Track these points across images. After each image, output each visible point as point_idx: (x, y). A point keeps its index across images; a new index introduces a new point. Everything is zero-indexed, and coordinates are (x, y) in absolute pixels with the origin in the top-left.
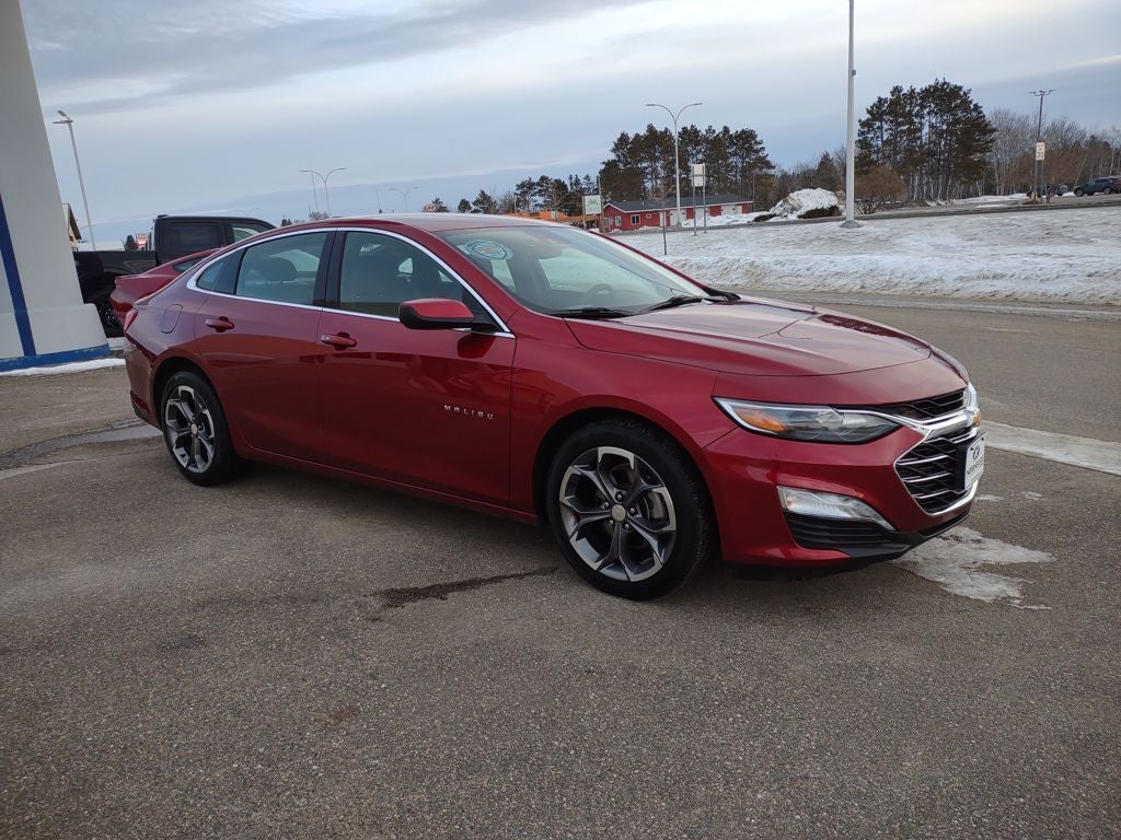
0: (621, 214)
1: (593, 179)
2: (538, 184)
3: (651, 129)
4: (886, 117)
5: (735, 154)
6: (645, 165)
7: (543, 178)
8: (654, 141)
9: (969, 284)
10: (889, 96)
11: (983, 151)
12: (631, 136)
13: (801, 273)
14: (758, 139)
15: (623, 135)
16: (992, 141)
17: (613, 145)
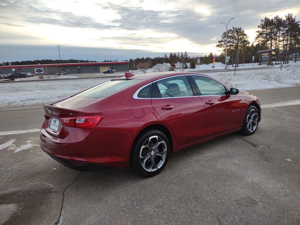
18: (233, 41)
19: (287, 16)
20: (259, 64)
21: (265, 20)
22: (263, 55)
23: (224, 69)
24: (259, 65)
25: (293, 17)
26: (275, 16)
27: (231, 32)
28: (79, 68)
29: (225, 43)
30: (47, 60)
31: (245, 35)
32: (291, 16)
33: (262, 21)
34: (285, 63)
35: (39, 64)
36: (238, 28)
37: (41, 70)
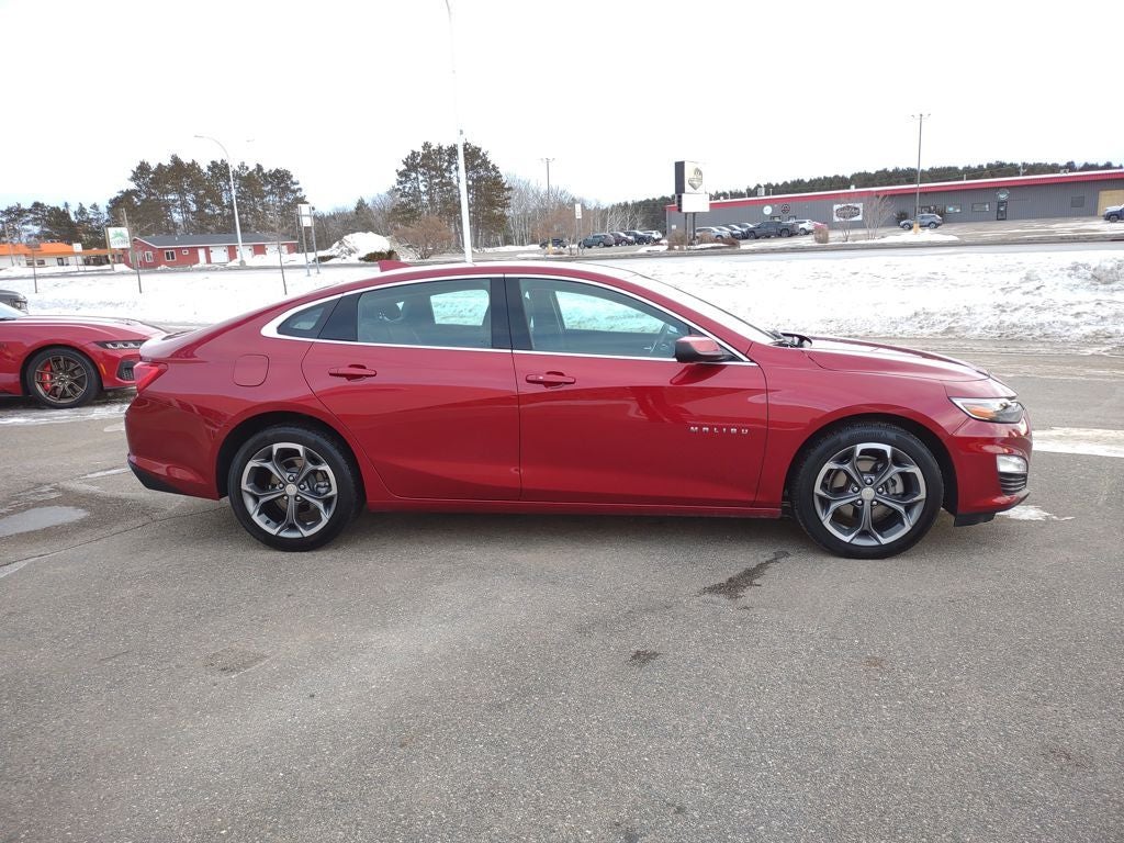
0: (152, 249)
1: (103, 209)
2: (30, 211)
3: (176, 160)
4: (421, 170)
5: (271, 192)
6: (171, 197)
7: (37, 205)
8: (179, 173)
9: (619, 322)
10: (421, 151)
11: (503, 206)
12: (153, 165)
13: (463, 313)
14: (294, 180)
15: (142, 163)
16: (510, 198)
17: (131, 174)
28: (1003, 196)
30: (896, 171)
35: (853, 187)
37: (856, 209)
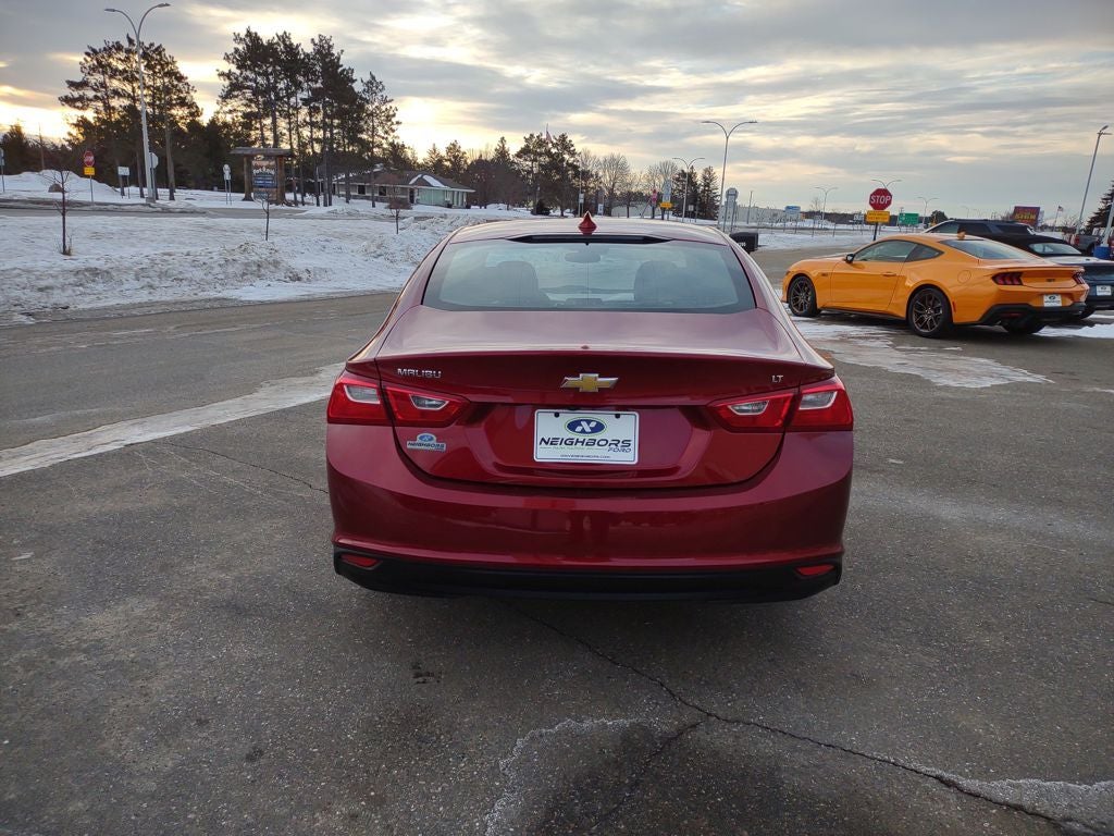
18: (134, 92)
19: (317, 41)
20: (243, 195)
21: (247, 36)
22: (257, 167)
23: (143, 205)
24: (244, 200)
25: (335, 51)
26: (280, 34)
27: (122, 55)
29: (99, 94)
31: (180, 78)
32: (330, 47)
33: (237, 38)
34: (322, 203)
36: (152, 45)
